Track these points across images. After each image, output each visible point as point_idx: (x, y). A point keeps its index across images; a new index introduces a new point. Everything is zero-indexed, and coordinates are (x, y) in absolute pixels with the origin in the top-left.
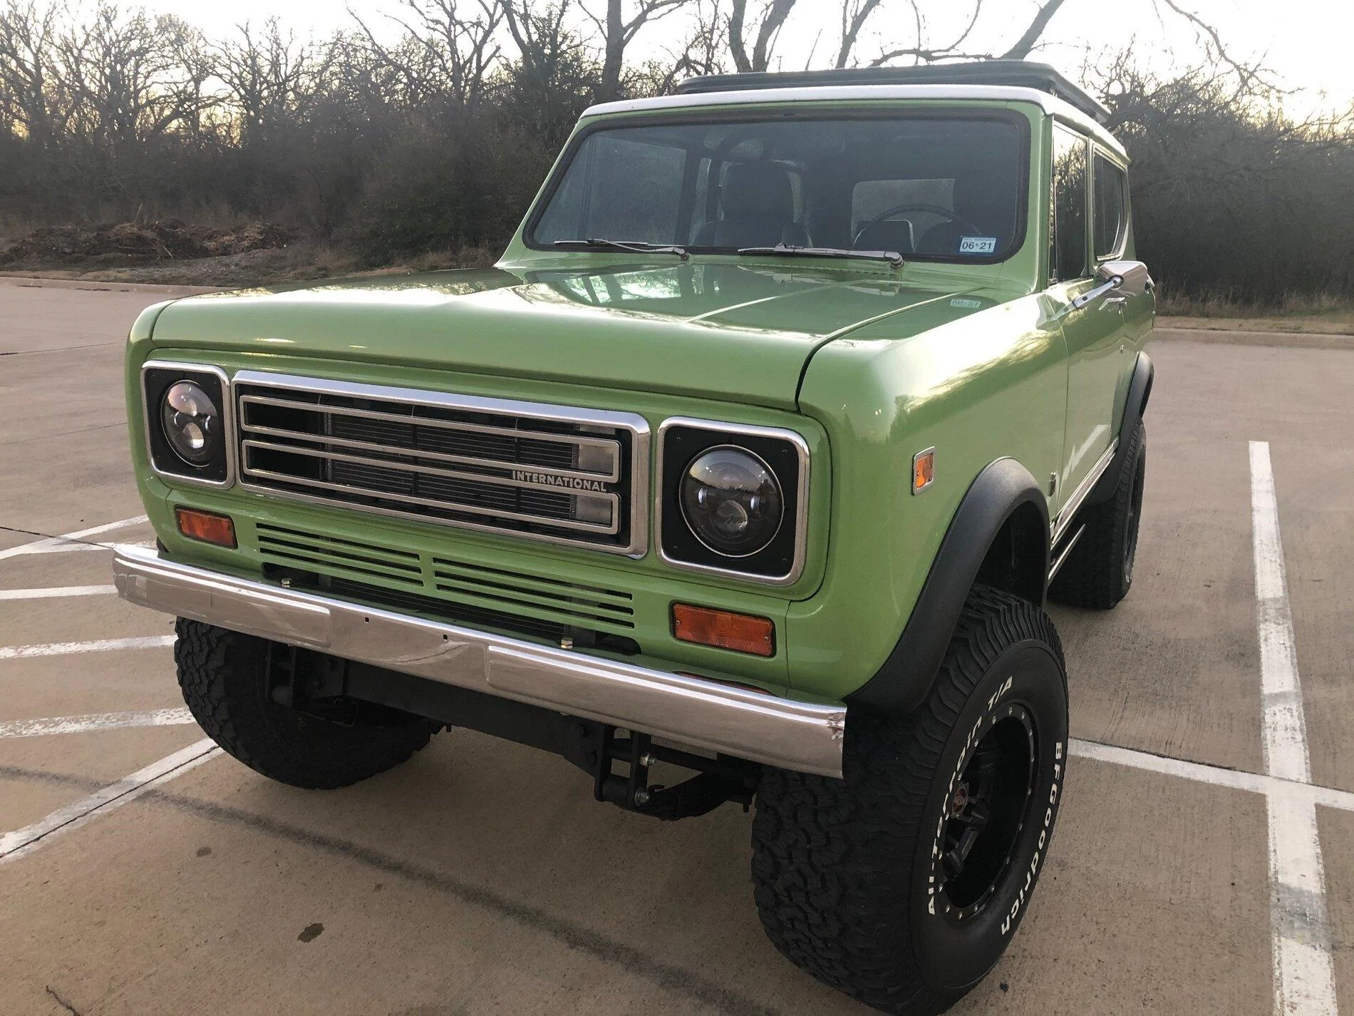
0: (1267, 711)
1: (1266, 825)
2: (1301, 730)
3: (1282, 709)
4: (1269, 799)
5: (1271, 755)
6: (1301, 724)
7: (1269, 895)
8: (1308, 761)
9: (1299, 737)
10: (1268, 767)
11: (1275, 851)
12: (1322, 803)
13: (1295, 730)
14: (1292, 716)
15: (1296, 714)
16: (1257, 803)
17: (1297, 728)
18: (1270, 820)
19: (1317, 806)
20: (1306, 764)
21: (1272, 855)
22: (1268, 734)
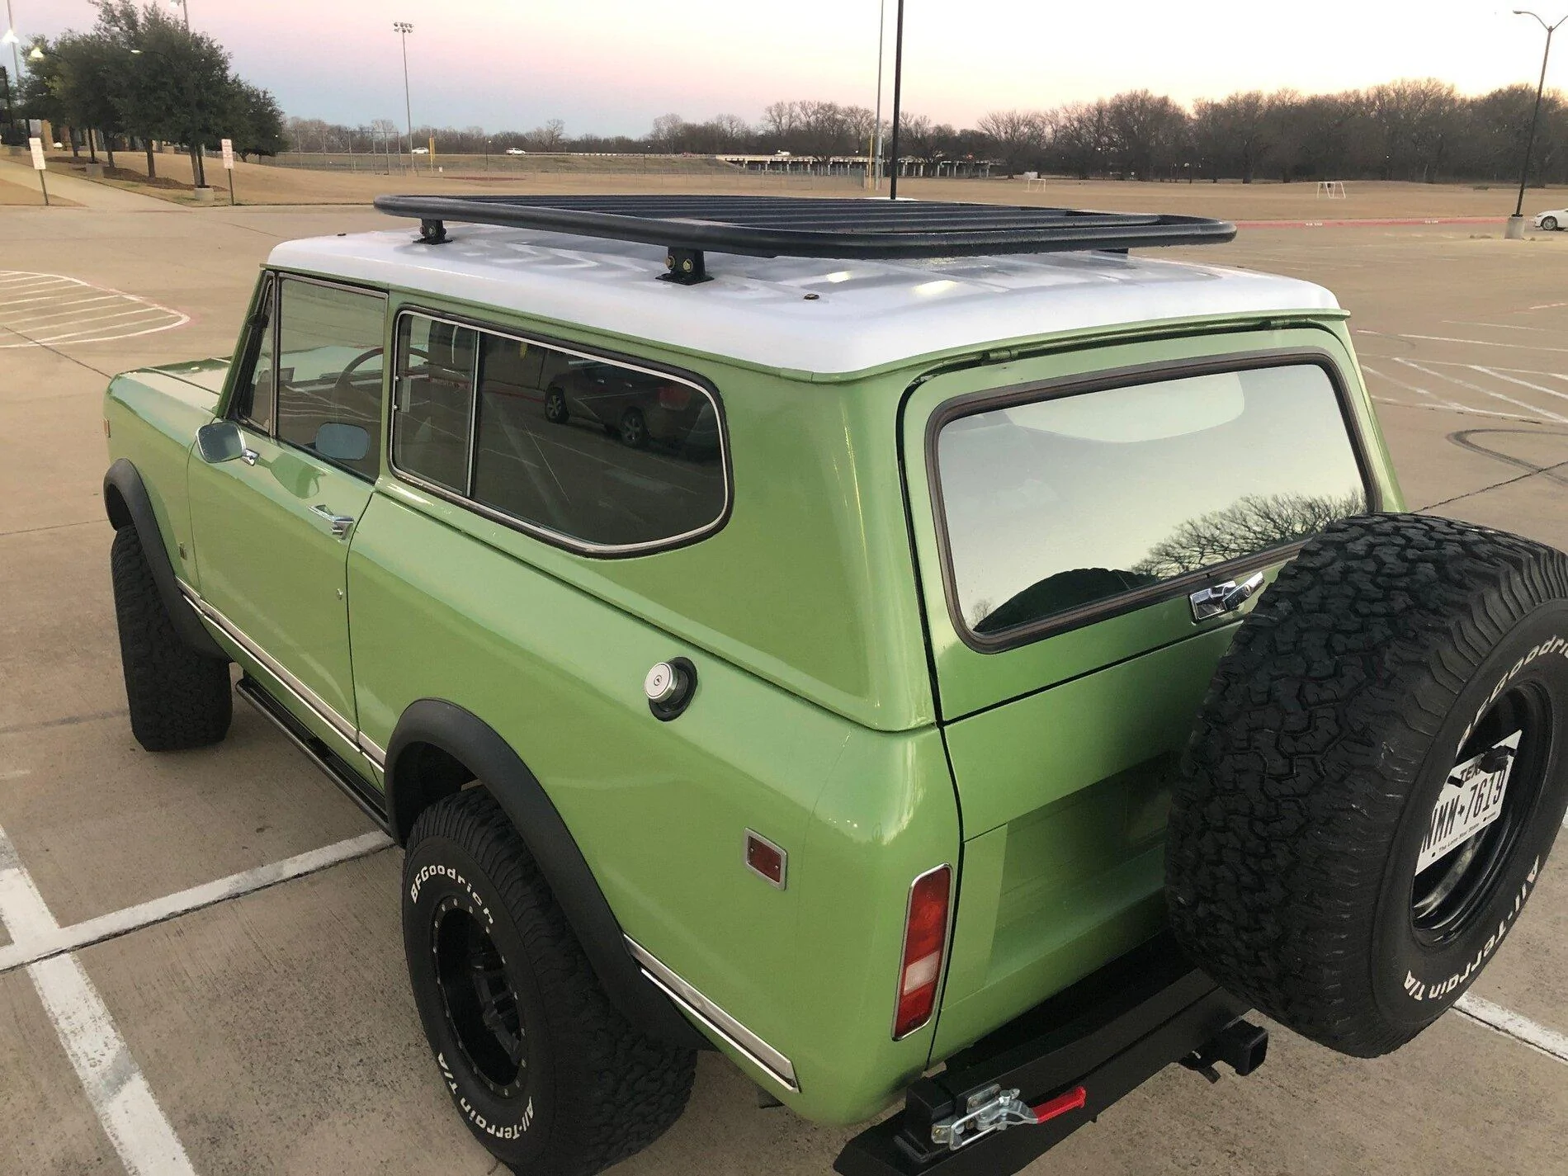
0: (117, 1043)
1: (48, 903)
2: (66, 1035)
3: (104, 1059)
4: (56, 926)
5: (79, 977)
6: (70, 1048)
7: (19, 857)
8: (40, 993)
9: (63, 1024)
10: (75, 962)
11: (30, 887)
12: (7, 948)
13: (72, 1032)
14: (86, 1054)
15: (84, 1061)
16: (64, 919)
17: (70, 1037)
18: (46, 909)
19: (12, 942)
20: (41, 988)
21: (31, 883)
22: (98, 1007)
